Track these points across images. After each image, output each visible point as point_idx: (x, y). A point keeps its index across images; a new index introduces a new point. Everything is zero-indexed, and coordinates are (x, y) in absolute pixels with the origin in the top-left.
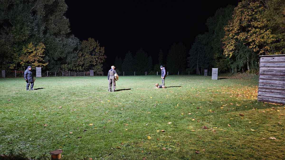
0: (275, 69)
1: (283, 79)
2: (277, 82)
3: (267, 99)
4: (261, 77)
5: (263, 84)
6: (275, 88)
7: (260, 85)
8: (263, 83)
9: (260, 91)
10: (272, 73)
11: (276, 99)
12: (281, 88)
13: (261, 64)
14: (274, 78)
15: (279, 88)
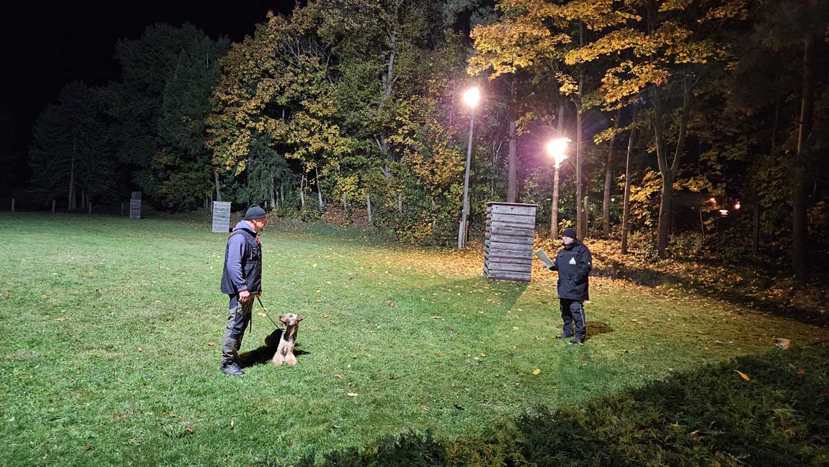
0: (514, 225)
1: (525, 242)
2: (516, 246)
3: (502, 275)
4: (494, 238)
5: (496, 250)
6: (513, 256)
7: (492, 252)
8: (495, 248)
9: (492, 262)
10: (510, 231)
11: (515, 274)
12: (521, 256)
13: (494, 217)
14: (513, 241)
15: (519, 256)
